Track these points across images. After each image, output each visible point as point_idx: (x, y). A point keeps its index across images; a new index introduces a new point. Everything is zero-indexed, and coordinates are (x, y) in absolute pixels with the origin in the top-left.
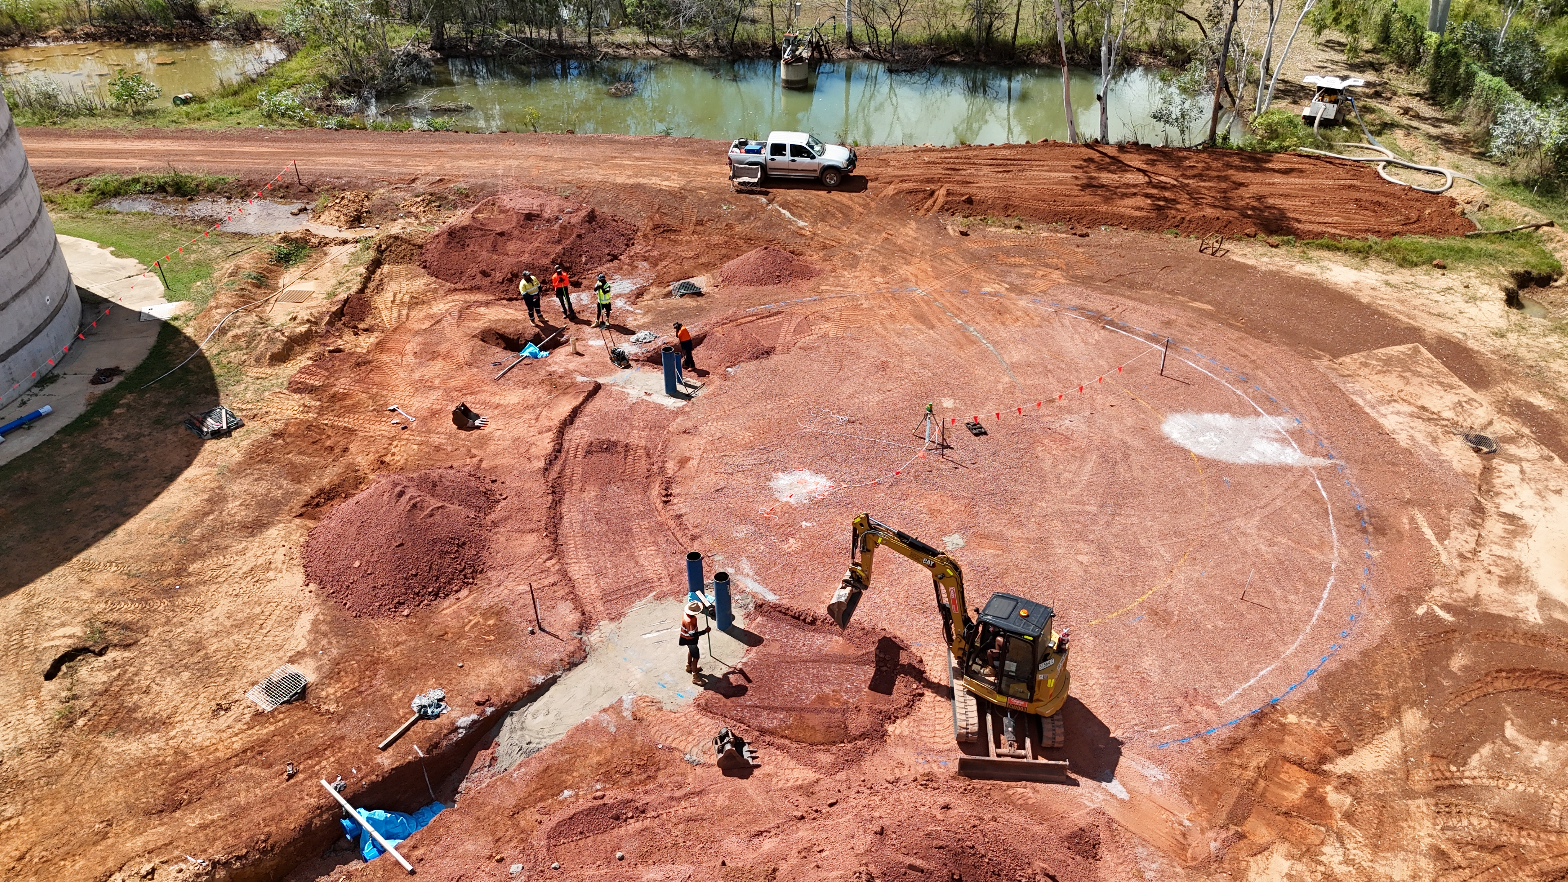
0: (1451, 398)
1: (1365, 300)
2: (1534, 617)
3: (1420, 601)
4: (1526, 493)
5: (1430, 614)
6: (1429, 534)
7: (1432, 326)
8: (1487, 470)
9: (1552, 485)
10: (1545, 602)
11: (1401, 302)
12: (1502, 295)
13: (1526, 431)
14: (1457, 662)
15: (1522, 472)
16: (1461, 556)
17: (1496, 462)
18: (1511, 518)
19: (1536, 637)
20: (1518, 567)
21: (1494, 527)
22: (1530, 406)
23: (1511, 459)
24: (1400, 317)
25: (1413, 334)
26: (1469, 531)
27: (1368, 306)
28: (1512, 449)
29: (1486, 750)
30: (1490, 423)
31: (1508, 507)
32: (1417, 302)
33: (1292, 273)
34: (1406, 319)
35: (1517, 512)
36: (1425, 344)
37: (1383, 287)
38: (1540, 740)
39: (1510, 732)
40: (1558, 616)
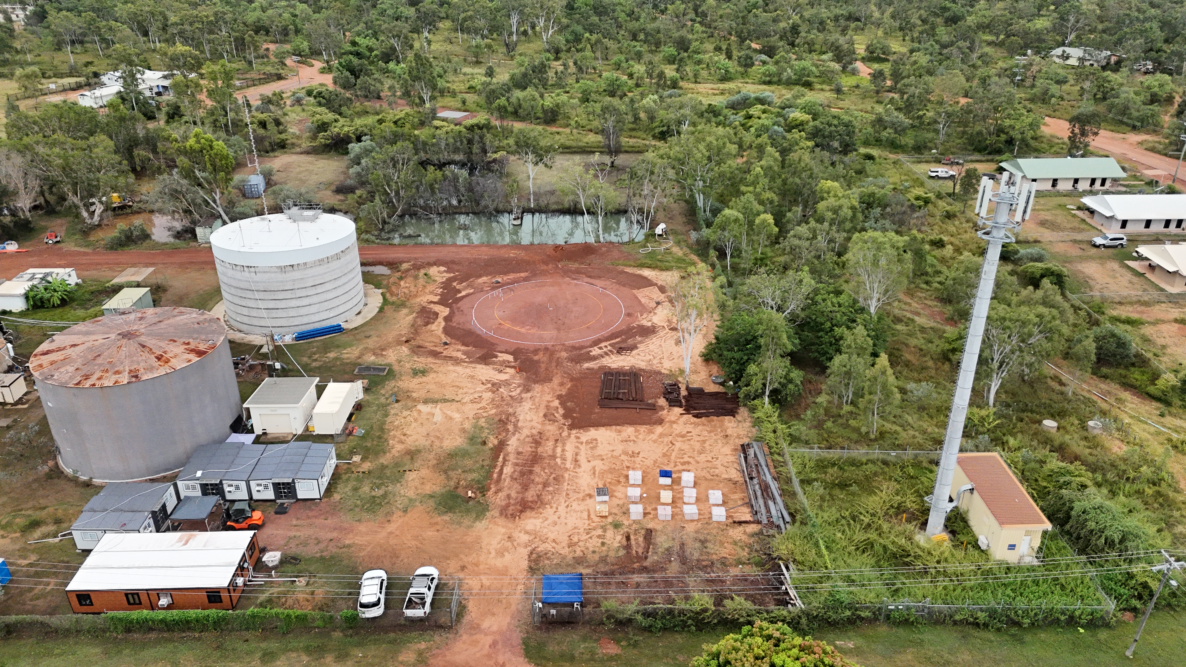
0: (657, 295)
4: (661, 309)
5: (633, 325)
6: (640, 316)
7: (660, 283)
8: (656, 307)
9: (666, 308)
10: (652, 323)
11: (657, 278)
13: (667, 300)
14: (633, 331)
15: (662, 306)
16: (643, 318)
17: (658, 305)
18: (655, 313)
19: (648, 327)
20: (651, 319)
21: (651, 314)
22: (670, 296)
24: (655, 281)
25: (656, 284)
26: (647, 315)
27: (649, 279)
28: (662, 303)
29: (633, 338)
30: (662, 299)
31: (656, 311)
32: (661, 278)
33: (636, 273)
36: (657, 286)
37: (654, 275)
38: (640, 337)
39: (637, 337)
40: (654, 324)
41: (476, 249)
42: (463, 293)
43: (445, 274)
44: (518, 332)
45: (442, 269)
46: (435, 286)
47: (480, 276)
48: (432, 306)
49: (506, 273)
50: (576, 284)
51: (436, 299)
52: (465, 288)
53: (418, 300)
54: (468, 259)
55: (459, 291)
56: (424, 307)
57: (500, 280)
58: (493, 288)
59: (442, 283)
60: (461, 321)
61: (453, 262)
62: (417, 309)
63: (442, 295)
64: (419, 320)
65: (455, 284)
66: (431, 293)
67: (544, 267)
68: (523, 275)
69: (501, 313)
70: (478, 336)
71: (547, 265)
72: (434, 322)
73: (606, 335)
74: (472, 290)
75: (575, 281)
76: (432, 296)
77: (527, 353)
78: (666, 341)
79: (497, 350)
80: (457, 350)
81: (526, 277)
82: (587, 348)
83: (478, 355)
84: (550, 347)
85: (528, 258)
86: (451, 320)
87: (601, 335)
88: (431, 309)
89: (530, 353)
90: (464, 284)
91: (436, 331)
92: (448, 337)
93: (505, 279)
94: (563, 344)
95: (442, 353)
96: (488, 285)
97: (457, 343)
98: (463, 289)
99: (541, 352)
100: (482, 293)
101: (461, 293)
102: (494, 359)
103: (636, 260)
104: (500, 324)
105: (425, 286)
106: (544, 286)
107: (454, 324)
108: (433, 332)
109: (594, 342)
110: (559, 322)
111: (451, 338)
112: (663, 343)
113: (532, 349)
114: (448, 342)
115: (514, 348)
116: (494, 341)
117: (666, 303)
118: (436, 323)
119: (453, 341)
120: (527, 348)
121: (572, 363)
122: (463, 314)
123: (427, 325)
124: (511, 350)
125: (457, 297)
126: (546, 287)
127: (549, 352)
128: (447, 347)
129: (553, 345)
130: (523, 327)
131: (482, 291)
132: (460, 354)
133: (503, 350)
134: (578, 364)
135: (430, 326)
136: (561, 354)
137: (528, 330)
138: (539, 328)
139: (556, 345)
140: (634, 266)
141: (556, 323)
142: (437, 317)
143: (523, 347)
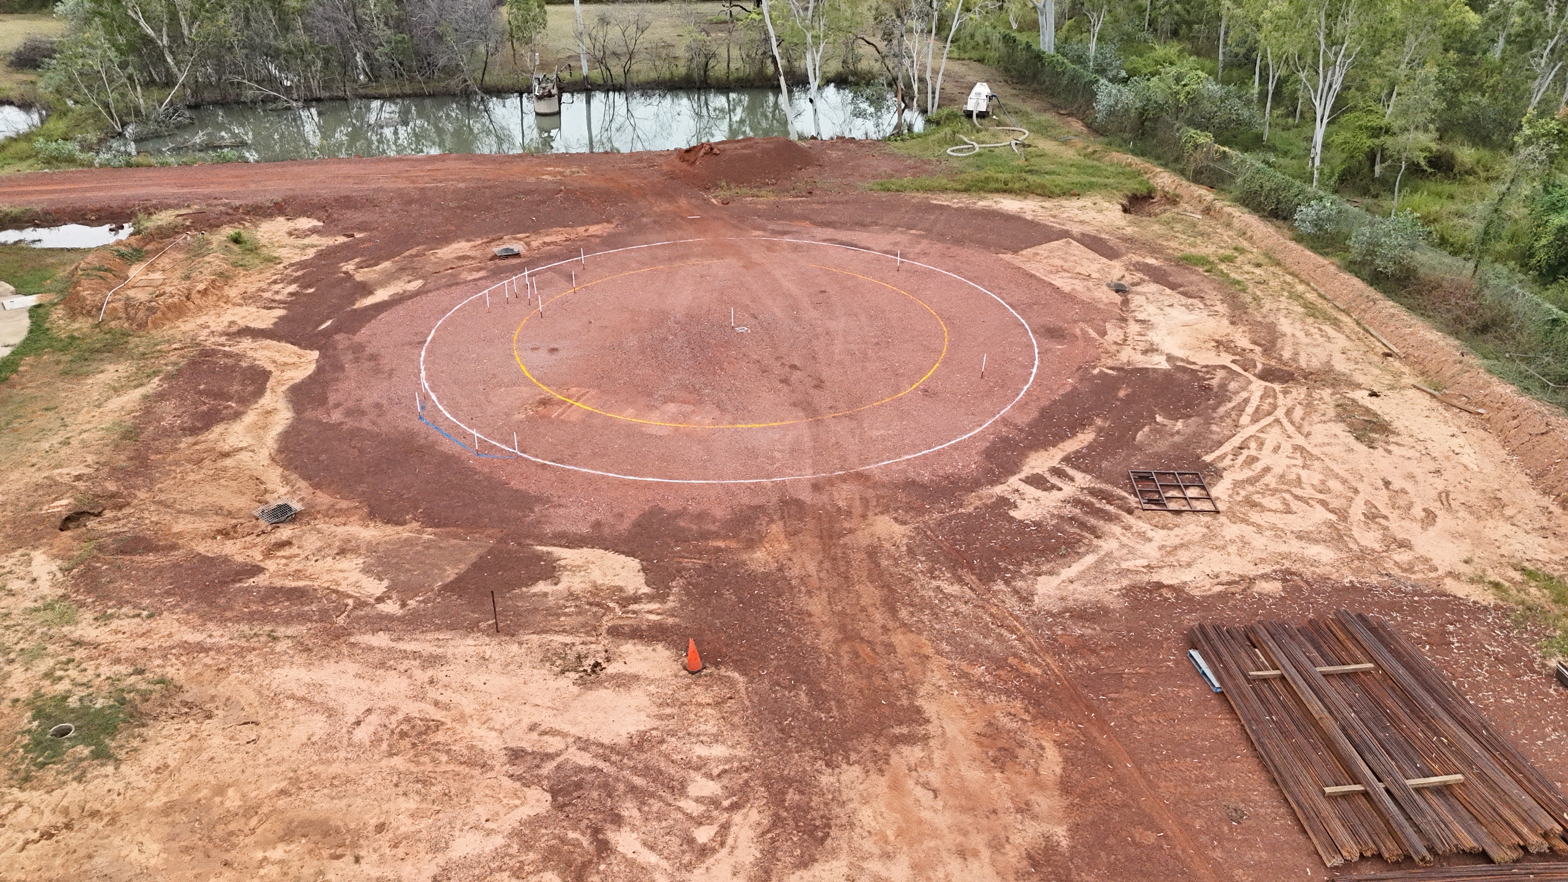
0: (1096, 266)
1: (1029, 218)
2: (1165, 365)
3: (1094, 367)
4: (1152, 309)
5: (1101, 371)
6: (1093, 334)
7: (1076, 229)
8: (1126, 302)
9: (1167, 303)
10: (1170, 358)
11: (1055, 217)
12: (1120, 207)
13: (1147, 278)
14: (1122, 394)
15: (1147, 299)
16: (1116, 343)
17: (1129, 296)
18: (1143, 322)
19: (1166, 374)
20: (1152, 344)
21: (1133, 328)
22: (1147, 265)
23: (1138, 293)
24: (1055, 225)
25: (1065, 234)
26: (1119, 330)
27: (1032, 222)
28: (1139, 289)
29: (1146, 429)
30: (1123, 277)
31: (1141, 316)
32: (1065, 215)
33: (976, 207)
34: (1058, 226)
35: (1147, 318)
36: (1074, 239)
37: (1040, 210)
38: (1177, 419)
39: (1159, 419)
40: (1179, 363)
41: (429, 167)
42: (381, 295)
43: (314, 239)
44: (632, 432)
45: (305, 223)
46: (269, 274)
47: (446, 239)
48: (246, 344)
49: (535, 229)
50: (796, 248)
51: (266, 319)
52: (388, 279)
53: (187, 326)
54: (400, 193)
55: (366, 289)
56: (207, 354)
57: (518, 247)
58: (496, 274)
59: (302, 265)
60: (369, 398)
61: (347, 202)
62: (172, 361)
63: (293, 303)
64: (169, 406)
65: (349, 267)
66: (247, 298)
67: (664, 206)
68: (594, 229)
69: (543, 355)
70: (448, 460)
71: (671, 199)
72: (237, 415)
73: (1024, 419)
74: (417, 284)
75: (787, 239)
76: (252, 309)
77: (704, 536)
78: (1306, 429)
79: (548, 530)
80: (342, 552)
81: (611, 235)
82: (976, 484)
83: (451, 573)
84: (806, 496)
85: (603, 185)
86: (322, 401)
87: (1005, 421)
88: (239, 357)
89: (716, 535)
90: (386, 265)
91: (244, 456)
92: (302, 484)
93: (534, 244)
94: (862, 477)
95: (257, 570)
96: (475, 264)
97: (344, 504)
98: (384, 282)
99: (776, 528)
100: (457, 291)
101: (371, 293)
102: (541, 587)
103: (952, 174)
104: (545, 402)
105: (228, 277)
106: (684, 257)
107: (336, 416)
108: (228, 462)
109: (989, 454)
110: (796, 376)
111: (317, 486)
112: (1300, 440)
113: (719, 512)
114: (297, 506)
115: (633, 516)
116: (533, 490)
117: (1152, 288)
118: (250, 417)
119: (323, 499)
120: (693, 508)
121: (960, 580)
122: (377, 371)
123: (207, 427)
124: (625, 526)
125: (355, 310)
126: (693, 261)
127: (810, 523)
128: (285, 532)
129: (816, 487)
130: (651, 407)
131: (457, 284)
132: (356, 576)
133: (585, 529)
134: (1000, 586)
135: (218, 429)
136: (873, 528)
137: (674, 419)
138: (720, 406)
139: (830, 482)
140: (957, 191)
141: (785, 381)
142: (260, 392)
143: (672, 505)
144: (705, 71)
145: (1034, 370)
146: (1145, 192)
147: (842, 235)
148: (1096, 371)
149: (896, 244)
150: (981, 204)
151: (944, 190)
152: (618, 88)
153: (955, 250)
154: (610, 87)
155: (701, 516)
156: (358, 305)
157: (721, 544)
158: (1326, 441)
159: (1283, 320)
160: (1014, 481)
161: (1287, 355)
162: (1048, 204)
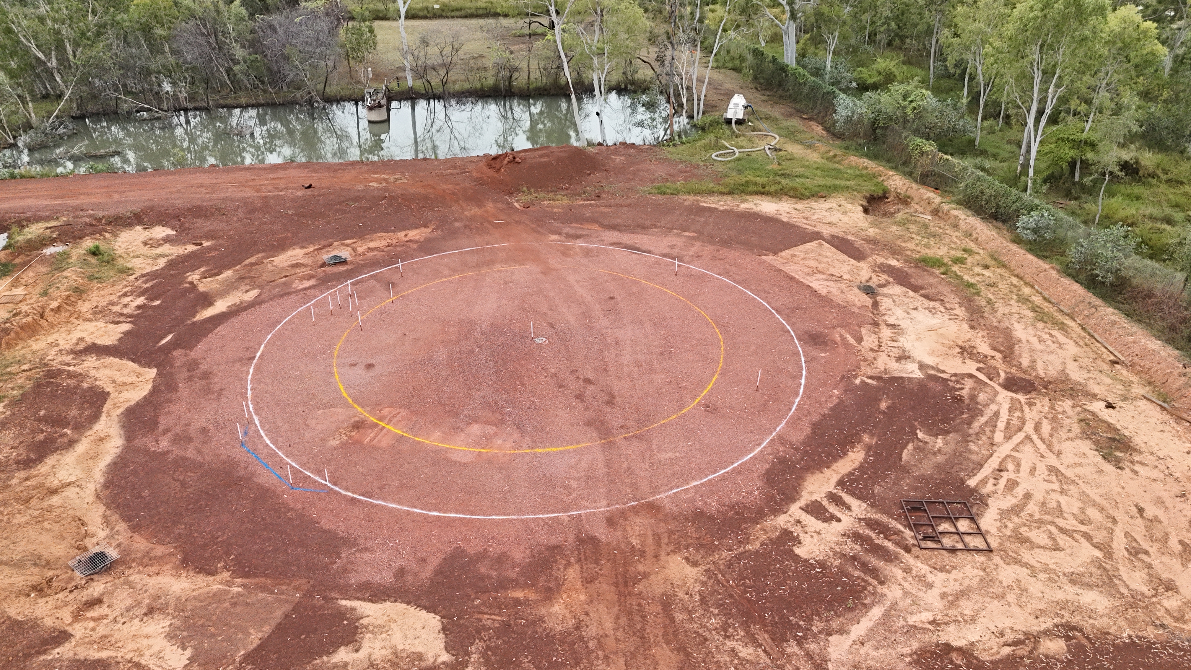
0: (846, 268)
1: (785, 220)
2: (918, 374)
3: (856, 377)
4: (899, 312)
5: (862, 382)
6: (852, 341)
7: (826, 231)
8: (876, 304)
9: (911, 306)
10: (922, 366)
11: (807, 218)
12: (861, 208)
13: (891, 280)
14: (883, 406)
15: (894, 301)
16: (872, 350)
17: (878, 298)
18: (893, 326)
19: (921, 384)
20: (904, 351)
21: (886, 333)
22: (889, 266)
23: (886, 296)
24: (807, 227)
25: (816, 236)
26: (873, 336)
27: (788, 223)
28: (885, 290)
29: (910, 446)
30: (871, 278)
31: (891, 320)
32: (815, 217)
33: (739, 209)
34: (810, 228)
35: (897, 323)
36: (825, 240)
37: (794, 212)
38: (936, 435)
39: (920, 435)
40: (931, 372)
41: (272, 176)
42: (220, 306)
43: (167, 249)
44: (438, 459)
45: (160, 232)
46: (120, 288)
47: (282, 246)
48: (91, 362)
49: (361, 234)
50: (587, 253)
51: (112, 335)
52: (230, 289)
53: (38, 345)
54: (245, 202)
55: (207, 300)
56: (53, 374)
57: (345, 253)
58: (325, 282)
59: (152, 275)
60: (199, 421)
61: (198, 212)
62: (19, 384)
63: (139, 316)
64: (7, 436)
65: (194, 277)
66: (98, 312)
67: (474, 211)
68: (414, 234)
69: (359, 374)
70: (264, 495)
71: (480, 204)
72: (72, 443)
73: (798, 437)
74: (255, 293)
75: (579, 243)
76: (101, 324)
77: (504, 584)
78: (1056, 448)
79: (353, 579)
80: (150, 611)
81: (428, 240)
82: (760, 515)
83: (255, 638)
84: (601, 532)
85: (422, 190)
86: (151, 425)
87: (781, 439)
88: (80, 377)
89: (515, 584)
90: (228, 274)
91: (70, 493)
92: (122, 526)
93: (360, 250)
94: (653, 508)
95: (62, 637)
96: (306, 271)
97: (159, 550)
98: (223, 293)
99: (573, 574)
100: (288, 301)
101: (211, 304)
102: (343, 655)
103: (718, 178)
104: (359, 425)
105: (82, 292)
106: (491, 263)
107: (164, 444)
108: (55, 500)
109: (770, 477)
110: (590, 390)
111: (135, 528)
112: (1052, 460)
113: (519, 555)
114: (113, 553)
115: (435, 562)
116: (341, 530)
117: (896, 290)
118: (81, 448)
119: (141, 544)
120: (494, 550)
121: (754, 641)
122: (207, 391)
123: (40, 459)
124: (427, 573)
125: (194, 323)
126: (498, 267)
127: (606, 567)
128: (97, 588)
129: (611, 521)
130: (456, 429)
131: (289, 294)
132: (160, 643)
133: (388, 578)
134: (792, 648)
135: (50, 461)
136: (666, 571)
137: (478, 444)
138: (519, 427)
139: (623, 514)
140: (722, 193)
141: (580, 397)
142: (95, 417)
143: (473, 548)
144: (509, 83)
145: (803, 381)
146: (880, 193)
147: (627, 238)
148: (857, 381)
149: (672, 247)
150: (744, 206)
151: (711, 193)
152: (437, 97)
153: (725, 252)
154: (430, 96)
155: (501, 560)
156: (198, 317)
157: (519, 594)
158: (1077, 460)
159: (1016, 326)
160: (795, 509)
161: (1025, 362)
162: (800, 206)
